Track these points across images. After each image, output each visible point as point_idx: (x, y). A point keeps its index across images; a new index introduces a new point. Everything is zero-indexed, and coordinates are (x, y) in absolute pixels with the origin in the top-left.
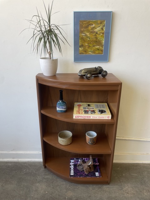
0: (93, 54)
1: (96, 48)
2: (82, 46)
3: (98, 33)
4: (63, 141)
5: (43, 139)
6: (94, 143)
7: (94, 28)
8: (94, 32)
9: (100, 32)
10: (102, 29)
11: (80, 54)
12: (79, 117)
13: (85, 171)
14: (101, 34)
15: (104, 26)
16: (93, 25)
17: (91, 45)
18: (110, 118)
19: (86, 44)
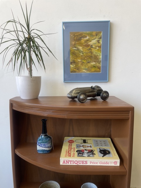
0: (88, 72)
3: (94, 47)
8: (88, 46)
9: (96, 45)
10: (98, 41)
12: (70, 162)
14: (98, 48)
15: (100, 38)
16: (86, 37)
17: (85, 61)
18: (118, 164)
19: (79, 60)
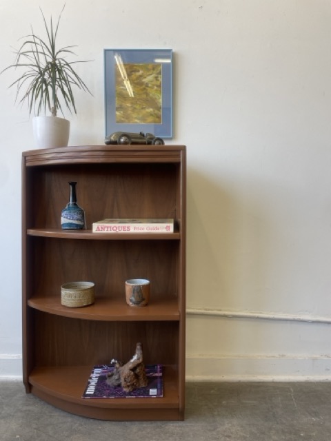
0: (143, 123)
1: (147, 113)
2: (120, 108)
3: (150, 85)
4: (70, 296)
5: (27, 303)
6: (144, 303)
7: (141, 76)
8: (142, 84)
9: (153, 83)
10: (156, 78)
11: (118, 122)
12: (106, 229)
13: (123, 383)
14: (156, 88)
15: (160, 73)
16: (139, 71)
17: (138, 107)
18: (171, 230)
19: (129, 105)
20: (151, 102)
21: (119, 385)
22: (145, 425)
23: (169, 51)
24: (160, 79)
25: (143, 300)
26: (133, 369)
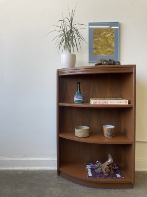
0: (106, 55)
1: (108, 50)
2: (95, 49)
3: (109, 38)
5: (59, 135)
6: (113, 136)
7: (105, 34)
8: (105, 38)
10: (112, 35)
11: (94, 55)
12: (97, 103)
13: (104, 172)
14: (111, 39)
15: (113, 33)
16: (104, 32)
17: (103, 48)
18: (127, 103)
19: (99, 47)
20: (110, 46)
21: (102, 173)
22: (117, 190)
23: (118, 23)
24: (114, 35)
25: (113, 134)
26: (108, 166)
